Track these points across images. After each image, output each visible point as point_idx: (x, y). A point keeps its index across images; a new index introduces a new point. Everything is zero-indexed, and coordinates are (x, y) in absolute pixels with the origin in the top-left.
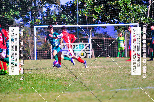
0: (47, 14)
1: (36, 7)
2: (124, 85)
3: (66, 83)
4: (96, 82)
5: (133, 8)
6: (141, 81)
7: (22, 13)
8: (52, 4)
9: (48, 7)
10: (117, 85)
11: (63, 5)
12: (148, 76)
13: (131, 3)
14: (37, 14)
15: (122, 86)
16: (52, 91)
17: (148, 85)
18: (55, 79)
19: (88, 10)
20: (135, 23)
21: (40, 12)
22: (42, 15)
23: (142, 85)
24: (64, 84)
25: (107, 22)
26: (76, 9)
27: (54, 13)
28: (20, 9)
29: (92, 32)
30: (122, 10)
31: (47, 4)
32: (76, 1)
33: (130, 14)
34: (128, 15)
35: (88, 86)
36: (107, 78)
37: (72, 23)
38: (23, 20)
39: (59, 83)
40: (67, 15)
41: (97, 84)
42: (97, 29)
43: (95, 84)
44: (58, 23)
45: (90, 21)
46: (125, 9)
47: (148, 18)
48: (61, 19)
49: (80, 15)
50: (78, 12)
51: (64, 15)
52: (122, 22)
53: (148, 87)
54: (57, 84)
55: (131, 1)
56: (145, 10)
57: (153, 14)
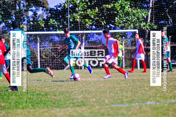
0: (34, 19)
1: (20, 11)
2: (122, 100)
3: (55, 98)
4: (90, 96)
5: (131, 12)
6: (140, 96)
7: (5, 17)
8: (40, 7)
9: (35, 10)
10: (113, 101)
11: (52, 9)
13: (129, 6)
14: (22, 19)
15: (119, 101)
16: (39, 108)
17: (148, 100)
18: (43, 93)
19: (80, 14)
20: (133, 29)
21: (25, 16)
22: (27, 20)
23: (141, 100)
24: (53, 99)
25: (102, 28)
26: (67, 13)
27: (41, 18)
28: (3, 13)
29: (85, 39)
30: (119, 14)
31: (33, 7)
32: (67, 4)
33: (128, 19)
34: (126, 20)
35: (80, 101)
36: (102, 92)
37: (62, 29)
38: (6, 26)
39: (47, 98)
40: (56, 20)
41: (90, 99)
42: (91, 35)
43: (88, 99)
44: (46, 30)
45: (83, 27)
46: (122, 13)
47: (148, 23)
48: (50, 25)
49: (71, 20)
50: (69, 16)
51: (53, 20)
52: (119, 28)
53: (148, 103)
54: (45, 99)
55: (129, 4)
56: (146, 15)
57: (155, 19)
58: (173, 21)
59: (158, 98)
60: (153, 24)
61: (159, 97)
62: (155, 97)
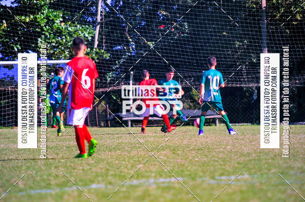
2: (48, 182)
5: (65, 29)
6: (80, 174)
10: (33, 183)
12: (95, 164)
13: (61, 20)
15: (43, 184)
17: (93, 182)
20: (69, 59)
23: (82, 181)
25: (15, 57)
30: (43, 32)
33: (61, 41)
34: (56, 44)
36: (13, 168)
46: (49, 31)
47: (94, 50)
53: (94, 186)
55: (61, 15)
56: (90, 35)
57: (106, 42)
58: (136, 46)
59: (110, 178)
60: (103, 51)
61: (112, 175)
62: (105, 177)
